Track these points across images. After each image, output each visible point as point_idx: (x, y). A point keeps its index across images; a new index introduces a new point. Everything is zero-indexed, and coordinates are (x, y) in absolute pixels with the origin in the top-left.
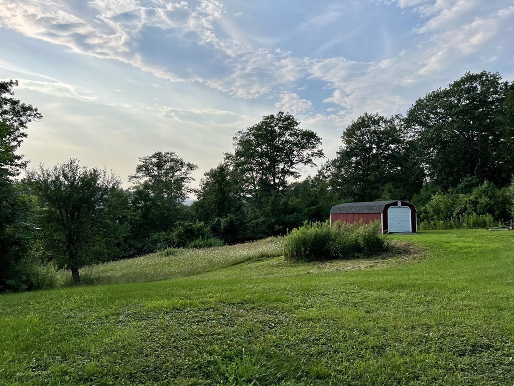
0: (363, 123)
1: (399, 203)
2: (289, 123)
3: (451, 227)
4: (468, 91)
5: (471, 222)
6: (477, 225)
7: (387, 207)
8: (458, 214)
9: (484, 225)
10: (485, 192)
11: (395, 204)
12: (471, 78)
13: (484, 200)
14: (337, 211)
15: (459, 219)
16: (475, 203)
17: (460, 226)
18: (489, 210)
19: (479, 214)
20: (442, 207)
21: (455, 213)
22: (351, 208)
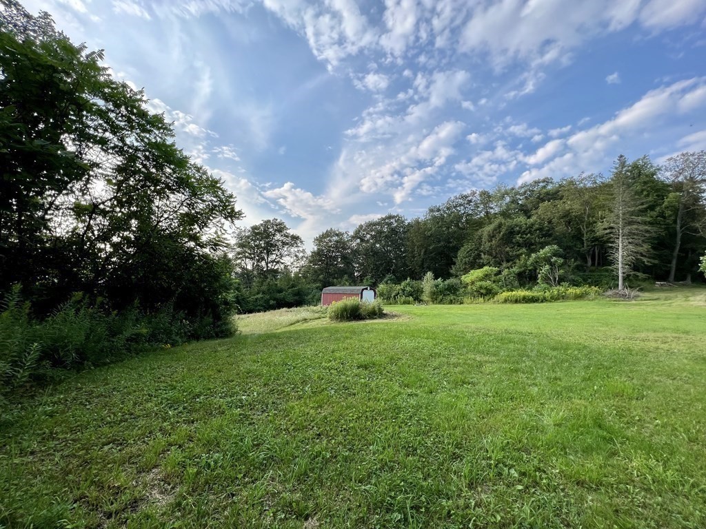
0: (328, 234)
1: (369, 288)
2: (280, 228)
3: (391, 304)
4: (387, 224)
5: (402, 300)
6: (405, 303)
7: (363, 290)
8: (395, 296)
9: (409, 303)
10: (409, 284)
11: (367, 289)
12: (390, 217)
13: (408, 289)
14: (328, 292)
15: (395, 299)
16: (403, 290)
17: (396, 303)
18: (411, 294)
19: (406, 296)
20: (385, 292)
21: (393, 295)
22: (338, 290)
